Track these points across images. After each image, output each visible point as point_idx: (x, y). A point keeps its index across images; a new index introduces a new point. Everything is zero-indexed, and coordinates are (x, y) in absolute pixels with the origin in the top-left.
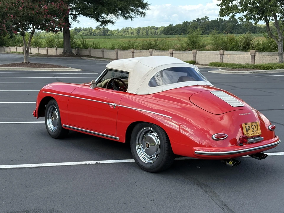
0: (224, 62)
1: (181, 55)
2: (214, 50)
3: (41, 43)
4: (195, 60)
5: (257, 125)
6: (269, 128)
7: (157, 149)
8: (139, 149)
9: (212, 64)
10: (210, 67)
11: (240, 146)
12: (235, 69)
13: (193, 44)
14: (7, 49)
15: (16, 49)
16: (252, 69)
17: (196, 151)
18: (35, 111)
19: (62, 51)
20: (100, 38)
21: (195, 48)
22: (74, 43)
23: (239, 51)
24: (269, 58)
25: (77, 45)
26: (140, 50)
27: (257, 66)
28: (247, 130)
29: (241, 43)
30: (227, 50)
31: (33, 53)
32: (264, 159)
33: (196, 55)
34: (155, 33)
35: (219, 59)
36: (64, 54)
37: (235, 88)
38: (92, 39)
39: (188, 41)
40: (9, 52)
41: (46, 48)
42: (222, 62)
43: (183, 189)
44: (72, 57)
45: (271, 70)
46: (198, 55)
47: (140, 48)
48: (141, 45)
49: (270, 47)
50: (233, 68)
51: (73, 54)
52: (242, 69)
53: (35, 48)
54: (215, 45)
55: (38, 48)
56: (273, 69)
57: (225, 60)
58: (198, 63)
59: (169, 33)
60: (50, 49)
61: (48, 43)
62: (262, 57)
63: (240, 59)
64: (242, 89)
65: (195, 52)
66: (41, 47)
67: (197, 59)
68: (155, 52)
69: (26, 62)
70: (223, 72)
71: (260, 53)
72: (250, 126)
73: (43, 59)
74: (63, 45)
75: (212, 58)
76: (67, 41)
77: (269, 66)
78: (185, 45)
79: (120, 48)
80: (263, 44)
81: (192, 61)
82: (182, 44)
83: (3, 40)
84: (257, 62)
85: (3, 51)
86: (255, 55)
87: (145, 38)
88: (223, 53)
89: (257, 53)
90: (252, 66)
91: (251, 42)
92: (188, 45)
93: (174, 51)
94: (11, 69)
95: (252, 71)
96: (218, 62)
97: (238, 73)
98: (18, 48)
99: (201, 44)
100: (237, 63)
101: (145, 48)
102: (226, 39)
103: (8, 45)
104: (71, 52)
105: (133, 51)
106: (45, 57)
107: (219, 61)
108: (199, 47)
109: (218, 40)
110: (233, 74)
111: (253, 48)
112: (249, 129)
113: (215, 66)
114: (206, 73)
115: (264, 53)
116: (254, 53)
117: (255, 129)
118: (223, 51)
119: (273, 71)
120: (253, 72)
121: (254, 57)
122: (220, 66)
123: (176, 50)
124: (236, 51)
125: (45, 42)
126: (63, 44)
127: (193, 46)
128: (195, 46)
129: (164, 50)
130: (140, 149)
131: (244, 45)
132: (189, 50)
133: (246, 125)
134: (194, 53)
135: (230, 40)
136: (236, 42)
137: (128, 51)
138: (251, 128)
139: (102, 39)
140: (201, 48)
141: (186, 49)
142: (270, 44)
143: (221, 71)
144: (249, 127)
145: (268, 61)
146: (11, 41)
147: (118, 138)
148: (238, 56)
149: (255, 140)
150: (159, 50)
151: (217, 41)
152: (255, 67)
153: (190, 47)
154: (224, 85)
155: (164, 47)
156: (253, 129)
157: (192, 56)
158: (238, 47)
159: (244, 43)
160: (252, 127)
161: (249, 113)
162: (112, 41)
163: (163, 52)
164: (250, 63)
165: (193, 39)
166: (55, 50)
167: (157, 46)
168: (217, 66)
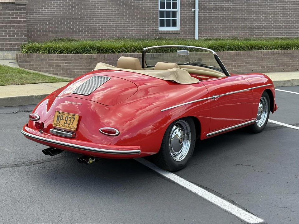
5: (73, 118)
6: (100, 129)
28: (58, 119)
72: (64, 116)
112: (61, 119)
117: (68, 122)
133: (59, 113)
138: (64, 118)
144: (62, 117)
156: (67, 121)
160: (67, 118)
161: (79, 104)
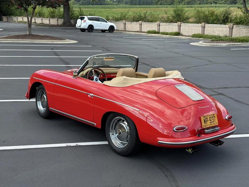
0: (205, 34)
1: (167, 27)
2: (197, 23)
3: (44, 14)
4: (179, 32)
5: (214, 117)
6: (226, 118)
7: (128, 136)
8: (112, 134)
9: (194, 36)
10: (192, 38)
11: (198, 136)
12: (214, 42)
13: (178, 16)
14: (15, 19)
15: (23, 18)
16: (229, 41)
17: (159, 141)
18: (27, 93)
19: (62, 22)
20: (97, 8)
21: (179, 20)
22: (73, 14)
23: (218, 24)
24: (245, 31)
25: (76, 15)
26: (131, 21)
27: (234, 39)
28: (205, 121)
29: (220, 17)
30: (208, 23)
31: (37, 23)
32: (220, 145)
33: (180, 27)
34: (147, 3)
35: (201, 31)
36: (64, 24)
37: (210, 63)
38: (89, 9)
39: (174, 14)
40: (17, 21)
41: (49, 18)
42: (203, 33)
43: (147, 174)
44: (71, 27)
45: (246, 43)
46: (182, 27)
47: (131, 20)
48: (132, 17)
49: (246, 21)
50: (212, 41)
51: (72, 24)
52: (220, 41)
53: (39, 18)
54: (197, 18)
55: (41, 18)
56: (248, 42)
57: (206, 32)
58: (182, 34)
59: (159, 3)
60: (52, 19)
61: (50, 13)
62: (239, 30)
63: (219, 31)
64: (217, 63)
65: (180, 24)
66: (44, 17)
67: (181, 30)
68: (144, 23)
69: (29, 35)
70: (203, 44)
71: (237, 26)
72: (208, 118)
73: (45, 29)
74: (63, 16)
75: (195, 30)
76: (66, 12)
77: (244, 40)
78: (171, 18)
79: (113, 20)
80: (241, 18)
81: (177, 32)
82: (168, 17)
83: (11, 10)
84: (234, 34)
85: (12, 21)
86: (232, 28)
87: (137, 8)
88: (205, 26)
89: (235, 26)
90: (229, 39)
91: (230, 16)
92: (174, 17)
93: (161, 23)
94: (15, 41)
95: (228, 44)
96: (199, 34)
97: (216, 45)
98: (24, 18)
99: (186, 17)
100: (217, 35)
101: (135, 20)
102: (207, 13)
103: (16, 15)
104: (71, 22)
105: (125, 22)
106: (47, 27)
107: (201, 33)
108: (184, 20)
109: (201, 14)
110: (212, 46)
111: (231, 21)
112: (207, 121)
113: (197, 37)
114: (188, 45)
115: (240, 27)
116: (232, 26)
118: (205, 24)
119: (247, 44)
120: (230, 45)
121: (232, 30)
122: (201, 38)
123: (163, 22)
124: (216, 24)
125: (47, 13)
126: (63, 14)
127: (178, 19)
128: (180, 19)
129: (153, 22)
130: (114, 134)
131: (223, 18)
132: (174, 22)
133: (204, 117)
134: (178, 25)
135: (211, 14)
136: (217, 16)
137: (120, 23)
138: (209, 120)
139: (99, 9)
140: (186, 20)
141: (172, 22)
142: (246, 19)
143: (201, 43)
144: (207, 119)
145: (244, 34)
146: (18, 12)
147: (95, 124)
148: (217, 28)
149: (212, 131)
150: (148, 21)
151: (199, 14)
152: (231, 40)
153: (175, 19)
154: (201, 59)
155: (153, 19)
156: (211, 120)
157: (177, 27)
158: (218, 20)
159: (223, 17)
160: (210, 118)
161: (208, 106)
162: (108, 11)
163: (151, 24)
164: (228, 35)
165: (178, 12)
166: (56, 21)
167: (146, 18)
168: (199, 38)
